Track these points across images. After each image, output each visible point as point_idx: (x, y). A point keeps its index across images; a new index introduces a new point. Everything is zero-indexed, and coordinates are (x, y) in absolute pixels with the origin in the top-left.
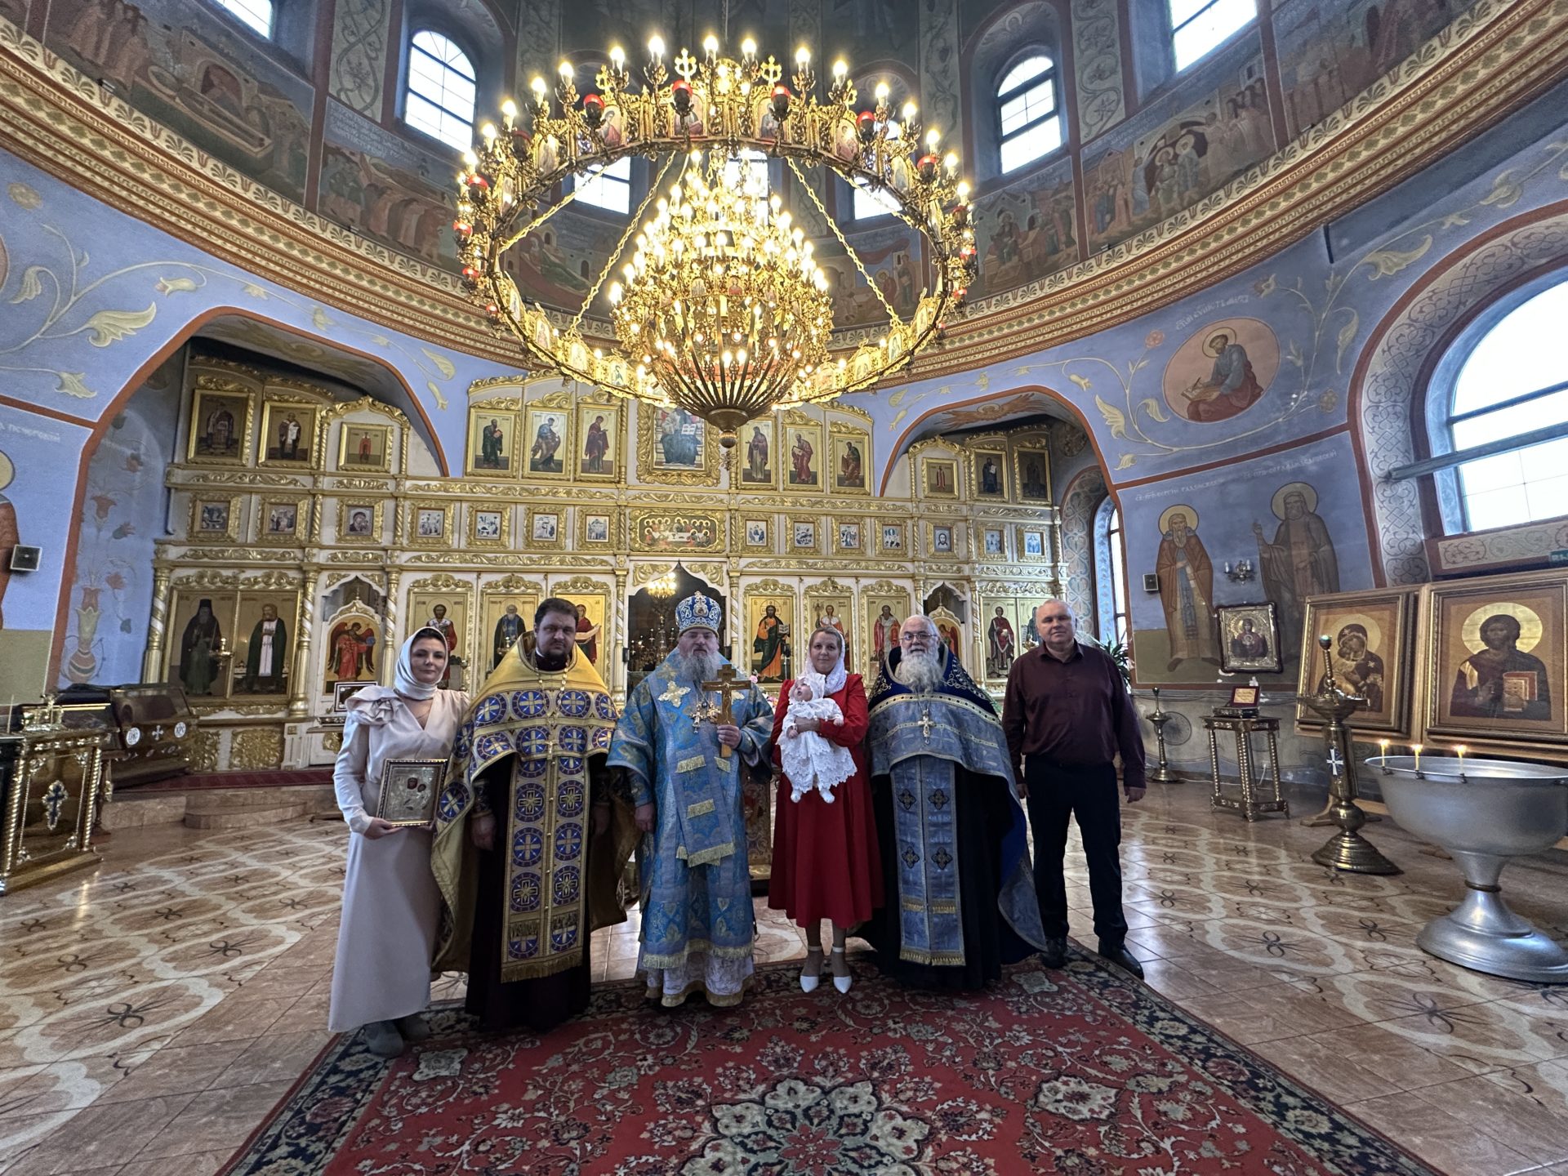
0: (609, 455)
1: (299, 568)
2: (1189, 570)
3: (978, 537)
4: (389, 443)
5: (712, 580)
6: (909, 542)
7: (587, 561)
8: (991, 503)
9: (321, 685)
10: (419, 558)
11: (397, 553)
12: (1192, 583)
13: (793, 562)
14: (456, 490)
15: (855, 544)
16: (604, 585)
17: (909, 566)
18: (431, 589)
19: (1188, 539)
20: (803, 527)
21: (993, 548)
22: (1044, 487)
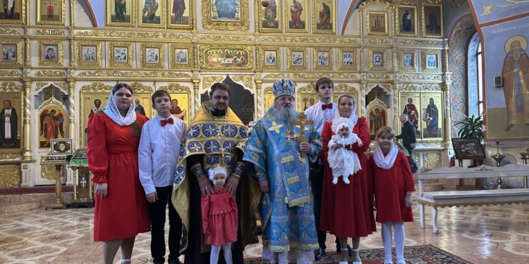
0: (186, 13)
1: (21, 80)
2: (521, 73)
3: (399, 58)
4: (63, 8)
5: (246, 85)
6: (358, 61)
7: (177, 75)
8: (408, 37)
9: (37, 143)
10: (84, 74)
11: (72, 71)
12: (522, 80)
13: (291, 75)
14: (102, 35)
15: (327, 63)
16: (187, 88)
17: (358, 76)
18: (92, 91)
19: (521, 55)
20: (297, 54)
21: (407, 64)
22: (439, 27)
